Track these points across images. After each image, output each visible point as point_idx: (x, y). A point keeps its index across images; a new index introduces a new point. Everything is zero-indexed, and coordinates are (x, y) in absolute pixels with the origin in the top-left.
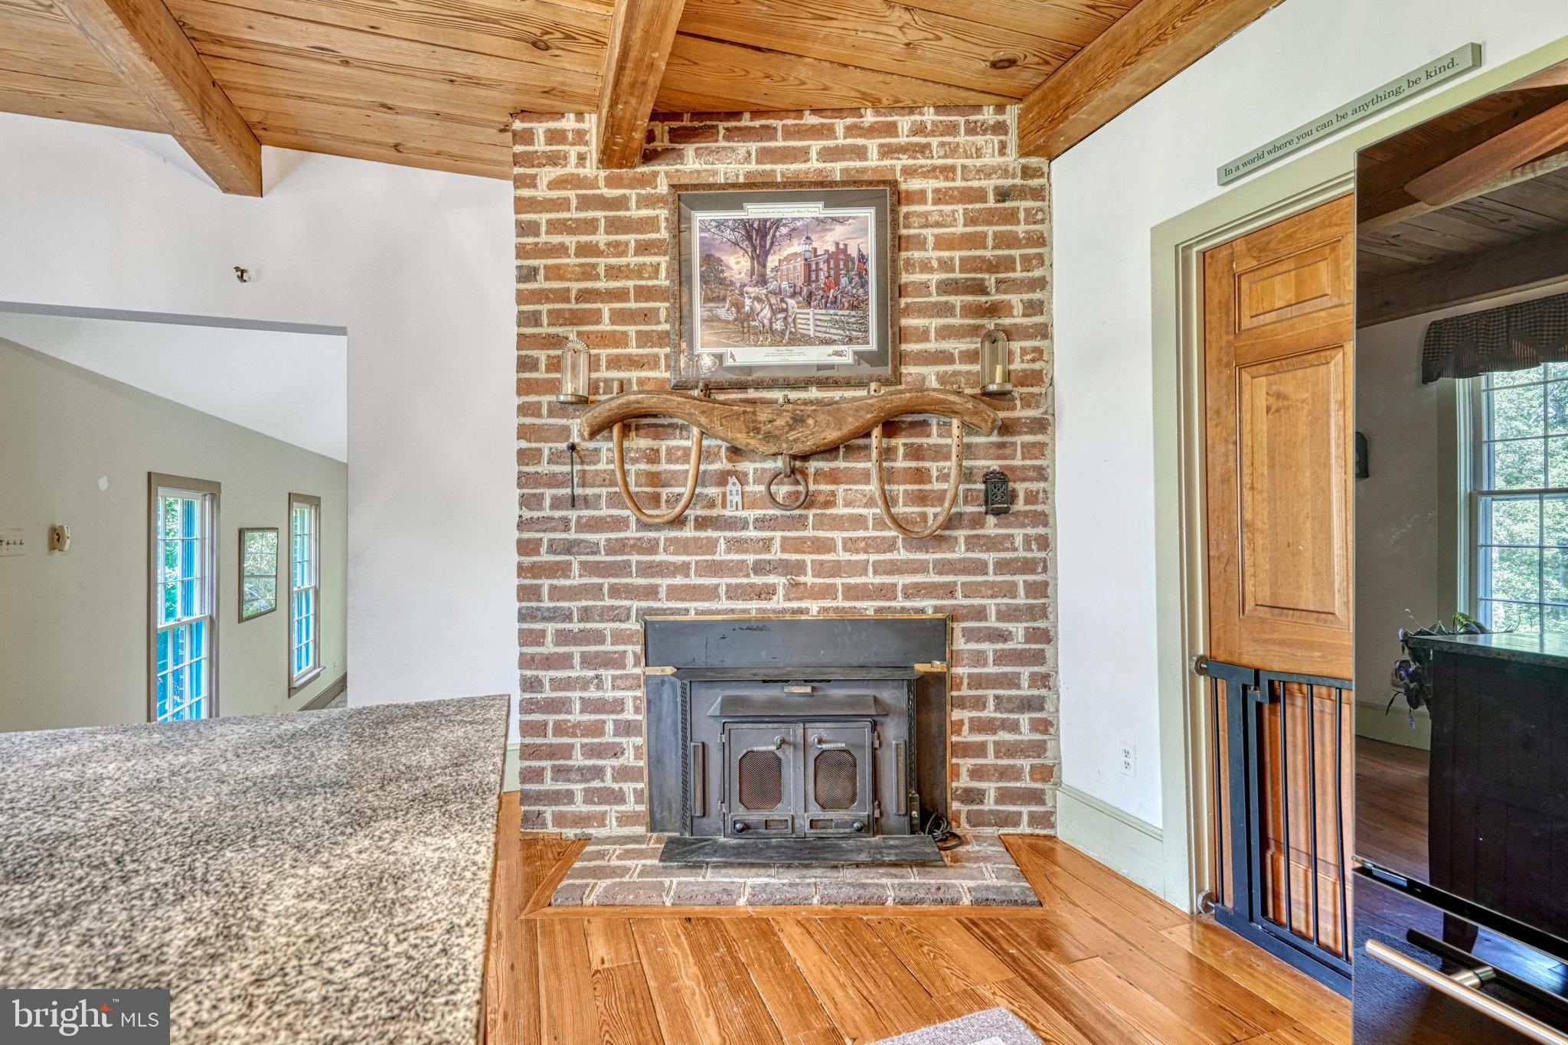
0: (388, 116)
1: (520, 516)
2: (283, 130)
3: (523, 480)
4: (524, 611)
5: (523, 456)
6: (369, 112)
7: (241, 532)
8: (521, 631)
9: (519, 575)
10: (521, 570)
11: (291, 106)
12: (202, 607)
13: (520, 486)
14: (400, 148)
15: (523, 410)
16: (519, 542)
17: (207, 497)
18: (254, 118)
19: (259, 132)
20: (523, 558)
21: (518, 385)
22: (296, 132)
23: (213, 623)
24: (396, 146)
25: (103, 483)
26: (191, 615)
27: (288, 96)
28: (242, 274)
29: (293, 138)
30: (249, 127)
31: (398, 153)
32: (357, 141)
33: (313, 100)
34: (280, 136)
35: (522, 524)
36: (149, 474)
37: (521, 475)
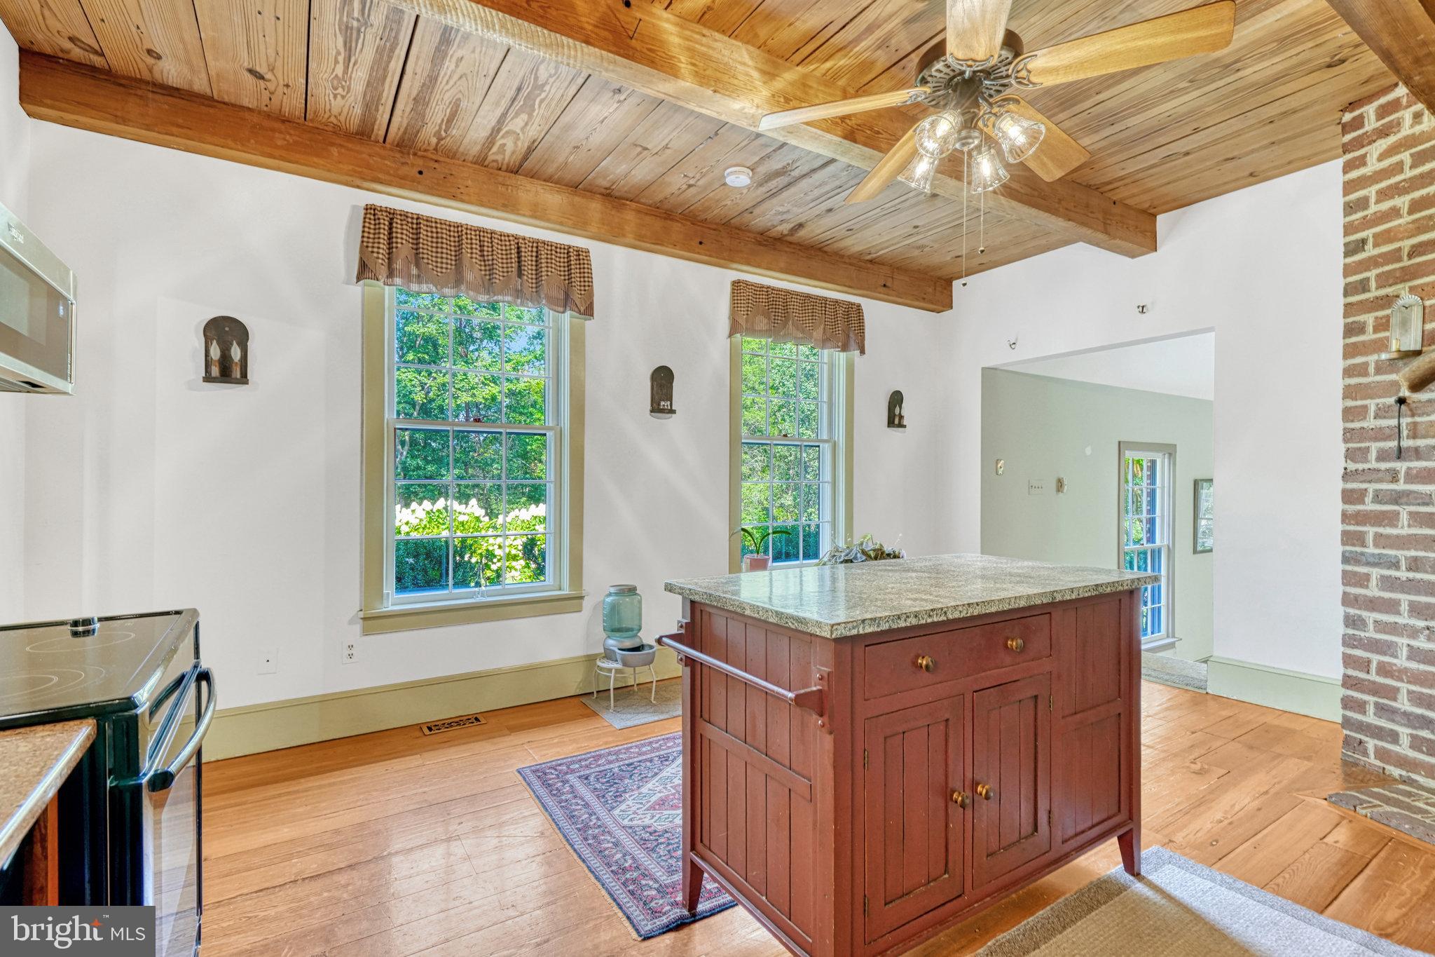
0: (1234, 163)
1: (1346, 469)
2: (1167, 203)
3: (1349, 435)
4: (1347, 554)
5: (1348, 414)
6: (1218, 168)
7: (1196, 483)
8: (1344, 573)
9: (1343, 522)
10: (1345, 517)
11: (1165, 190)
12: (1162, 538)
13: (1346, 441)
14: (1255, 174)
15: (1348, 372)
16: (1344, 492)
17: (1167, 456)
18: (1146, 205)
19: (1152, 211)
20: (1347, 507)
21: (1344, 349)
22: (1175, 200)
23: (1170, 551)
24: (1251, 175)
25: (1088, 451)
26: (1155, 543)
27: (1161, 186)
28: (1142, 309)
29: (1174, 204)
30: (1144, 212)
31: (1254, 177)
32: (1219, 186)
33: (1175, 181)
34: (1165, 207)
35: (1347, 475)
36: (1119, 442)
37: (1346, 431)
